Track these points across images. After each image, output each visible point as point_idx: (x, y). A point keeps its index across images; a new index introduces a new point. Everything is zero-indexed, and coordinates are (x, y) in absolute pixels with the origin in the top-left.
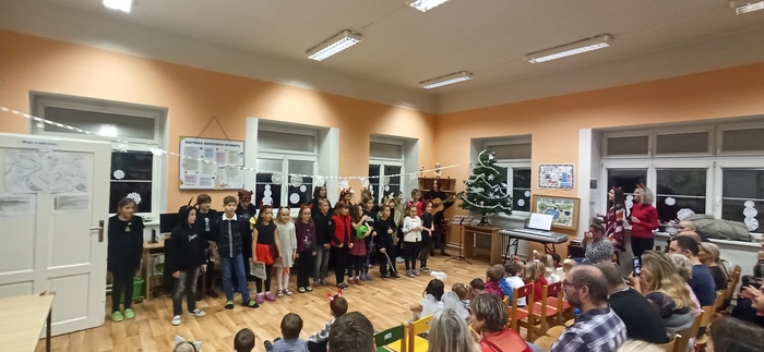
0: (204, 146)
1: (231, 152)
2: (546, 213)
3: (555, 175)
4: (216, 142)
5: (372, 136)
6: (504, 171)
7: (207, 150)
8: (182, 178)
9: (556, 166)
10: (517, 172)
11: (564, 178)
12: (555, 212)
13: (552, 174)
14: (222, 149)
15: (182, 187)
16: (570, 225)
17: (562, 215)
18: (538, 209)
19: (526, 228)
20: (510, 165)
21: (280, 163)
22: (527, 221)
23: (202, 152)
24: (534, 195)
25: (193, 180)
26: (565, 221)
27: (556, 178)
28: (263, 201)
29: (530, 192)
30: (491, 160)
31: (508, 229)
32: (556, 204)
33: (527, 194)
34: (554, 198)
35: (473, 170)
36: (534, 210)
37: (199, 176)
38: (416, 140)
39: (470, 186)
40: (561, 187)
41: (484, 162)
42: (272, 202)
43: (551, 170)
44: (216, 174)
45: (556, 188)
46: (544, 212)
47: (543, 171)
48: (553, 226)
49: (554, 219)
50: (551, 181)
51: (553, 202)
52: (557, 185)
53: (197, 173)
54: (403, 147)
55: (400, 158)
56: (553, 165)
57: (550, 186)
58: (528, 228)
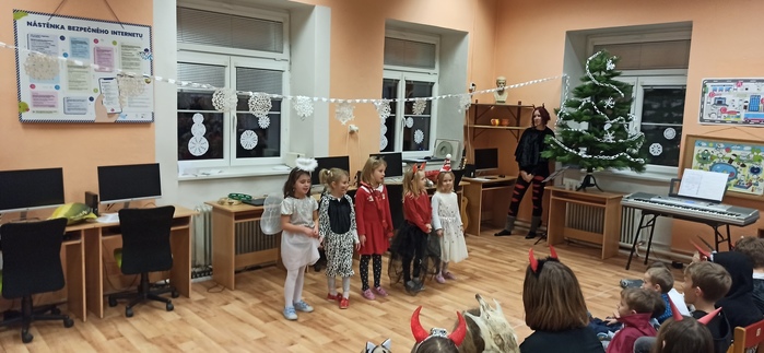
0: (65, 33)
1: (125, 47)
2: (713, 169)
3: (735, 99)
5: (389, 26)
6: (627, 89)
7: (74, 42)
8: (26, 98)
9: (739, 82)
10: (651, 94)
11: (755, 103)
12: (729, 167)
13: (728, 97)
14: (106, 41)
15: (26, 116)
16: (759, 191)
17: (744, 174)
18: (695, 162)
19: (673, 195)
21: (219, 71)
22: (674, 184)
23: (66, 46)
24: (688, 136)
25: (50, 103)
26: (750, 184)
27: (737, 103)
28: (190, 145)
29: (679, 131)
30: (610, 71)
31: (638, 197)
32: (734, 152)
33: (669, 134)
34: (729, 143)
35: (573, 88)
36: (687, 161)
37: (61, 95)
38: (462, 35)
39: (566, 118)
40: (747, 122)
41: (597, 74)
42: (207, 146)
43: (728, 90)
44: (96, 91)
45: (733, 122)
46: (707, 166)
47: (710, 90)
48: (728, 193)
49: (729, 180)
50: (725, 110)
51: (728, 150)
52: (739, 117)
53: (57, 87)
54: (438, 47)
55: (433, 67)
56: (733, 81)
57: (722, 119)
58: (677, 196)
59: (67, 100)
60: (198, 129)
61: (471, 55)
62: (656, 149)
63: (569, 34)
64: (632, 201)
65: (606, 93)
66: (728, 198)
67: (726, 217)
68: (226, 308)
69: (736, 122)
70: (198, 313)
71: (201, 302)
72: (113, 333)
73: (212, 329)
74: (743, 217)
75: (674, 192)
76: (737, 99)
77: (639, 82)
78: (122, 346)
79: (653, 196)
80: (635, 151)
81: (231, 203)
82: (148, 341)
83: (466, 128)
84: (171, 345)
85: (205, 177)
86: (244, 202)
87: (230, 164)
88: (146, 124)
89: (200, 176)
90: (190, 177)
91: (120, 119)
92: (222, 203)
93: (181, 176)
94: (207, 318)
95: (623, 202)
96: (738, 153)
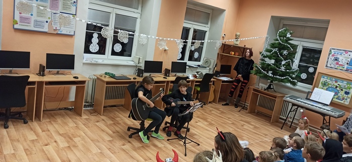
2: (328, 89)
3: (343, 59)
5: (189, 3)
6: (295, 48)
8: (17, 18)
9: (346, 51)
12: (335, 90)
13: (340, 58)
15: (16, 26)
16: (347, 103)
17: (341, 94)
18: (320, 85)
19: (307, 99)
22: (310, 93)
24: (319, 73)
25: (27, 21)
26: (343, 99)
27: (344, 61)
28: (90, 47)
29: (316, 69)
30: (288, 38)
31: (291, 97)
32: (338, 83)
33: (311, 70)
34: (337, 79)
35: (270, 43)
36: (317, 85)
37: (33, 18)
38: (223, 11)
39: (265, 57)
40: (346, 71)
41: (282, 38)
42: (98, 48)
43: (341, 54)
44: (49, 18)
45: (341, 70)
46: (325, 88)
47: (333, 53)
48: (333, 101)
49: (334, 96)
50: (338, 63)
51: (336, 82)
52: (344, 67)
53: (32, 15)
54: (211, 15)
55: (207, 24)
56: (344, 50)
57: (336, 67)
58: (309, 99)
59: (36, 21)
60: (95, 40)
61: (226, 20)
62: (304, 76)
63: (272, 17)
64: (288, 99)
65: (285, 48)
66: (332, 104)
67: (330, 113)
68: (97, 124)
69: (342, 70)
70: (84, 124)
71: (86, 119)
72: (45, 129)
73: (89, 133)
74: (338, 114)
75: (308, 97)
76: (344, 59)
77: (301, 44)
78: (48, 136)
79: (298, 98)
80: (294, 76)
81: (105, 77)
82: (60, 135)
83: (218, 54)
84: (70, 138)
85: (95, 62)
86: (111, 77)
87: (107, 58)
88: (71, 36)
89: (93, 62)
90: (88, 62)
91: (59, 32)
92: (101, 76)
93: (84, 61)
94: (88, 127)
95: (284, 99)
96: (340, 84)
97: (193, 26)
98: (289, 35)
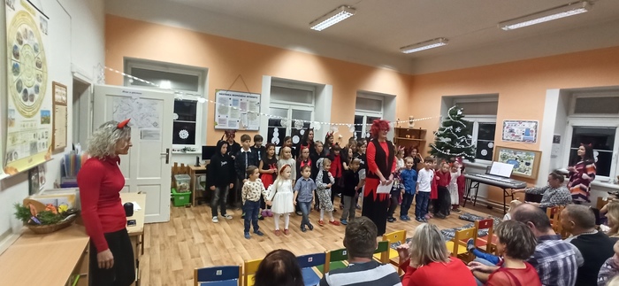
0: (232, 97)
1: (251, 102)
2: (507, 162)
3: (518, 130)
4: (241, 94)
5: (358, 93)
6: (471, 125)
7: (234, 100)
8: (217, 120)
9: (520, 122)
10: (482, 126)
11: (527, 132)
12: (516, 162)
13: (515, 129)
14: (244, 100)
15: (216, 127)
16: (529, 174)
17: (522, 165)
18: (500, 159)
19: (487, 174)
20: (476, 120)
21: (286, 112)
22: (489, 168)
23: (231, 102)
24: (497, 147)
25: (224, 122)
26: (525, 171)
27: (519, 132)
29: (493, 144)
30: (459, 115)
31: (471, 174)
32: (518, 155)
33: (490, 145)
34: (516, 150)
35: (443, 122)
36: (496, 159)
37: (228, 119)
38: (394, 97)
40: (524, 141)
41: (453, 116)
42: (279, 141)
43: (515, 126)
44: (240, 118)
46: (505, 161)
47: (507, 126)
48: (513, 174)
49: (514, 168)
50: (514, 135)
51: (515, 154)
52: (520, 138)
53: (227, 117)
54: (383, 102)
55: (380, 111)
56: (517, 121)
57: (513, 139)
58: (489, 174)
59: (230, 121)
60: (276, 134)
61: (398, 105)
62: (484, 152)
63: (444, 97)
65: (457, 125)
66: (513, 176)
67: (510, 185)
69: (519, 141)
74: (517, 185)
75: (488, 172)
79: (477, 174)
83: (394, 139)
88: (256, 131)
91: (248, 129)
96: (520, 155)
97: (365, 114)
98: (459, 113)
